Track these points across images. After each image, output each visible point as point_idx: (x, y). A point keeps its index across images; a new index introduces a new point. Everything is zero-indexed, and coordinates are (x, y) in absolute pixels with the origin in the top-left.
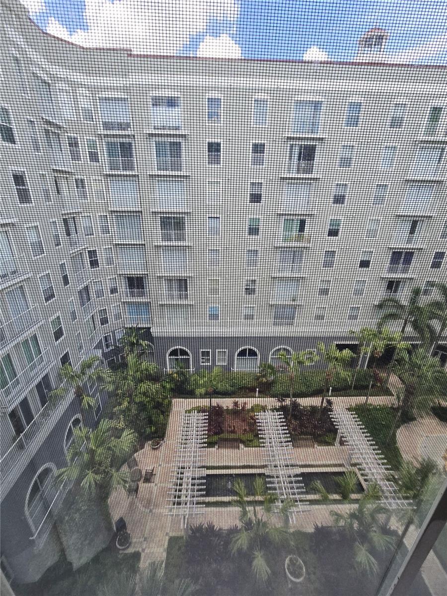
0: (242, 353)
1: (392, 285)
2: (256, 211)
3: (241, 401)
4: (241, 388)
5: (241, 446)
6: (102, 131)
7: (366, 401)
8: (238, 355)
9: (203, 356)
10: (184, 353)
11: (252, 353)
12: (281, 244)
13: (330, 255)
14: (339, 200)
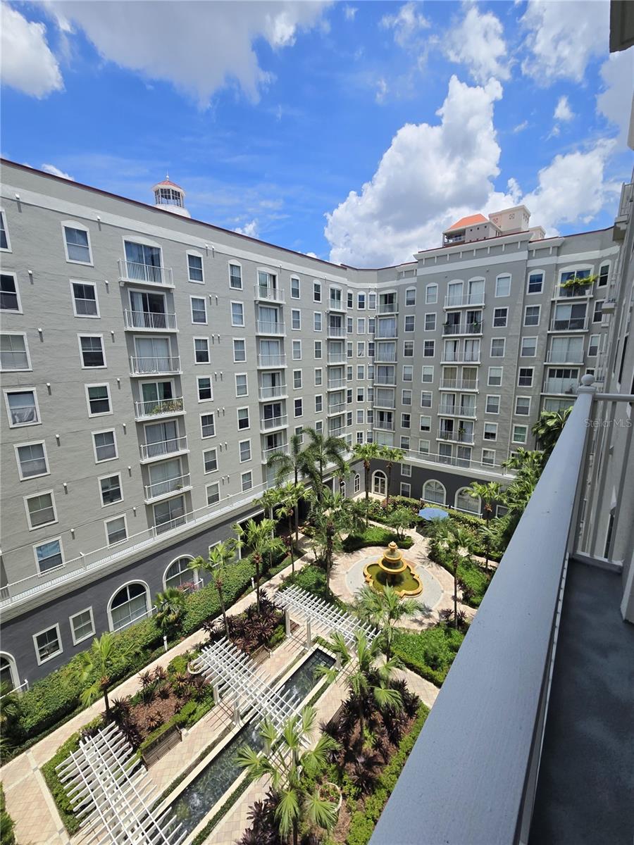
1: (271, 440)
3: (151, 668)
5: (184, 731)
8: (113, 605)
9: (41, 644)
11: (137, 589)
12: (145, 417)
13: (207, 420)
14: (202, 357)
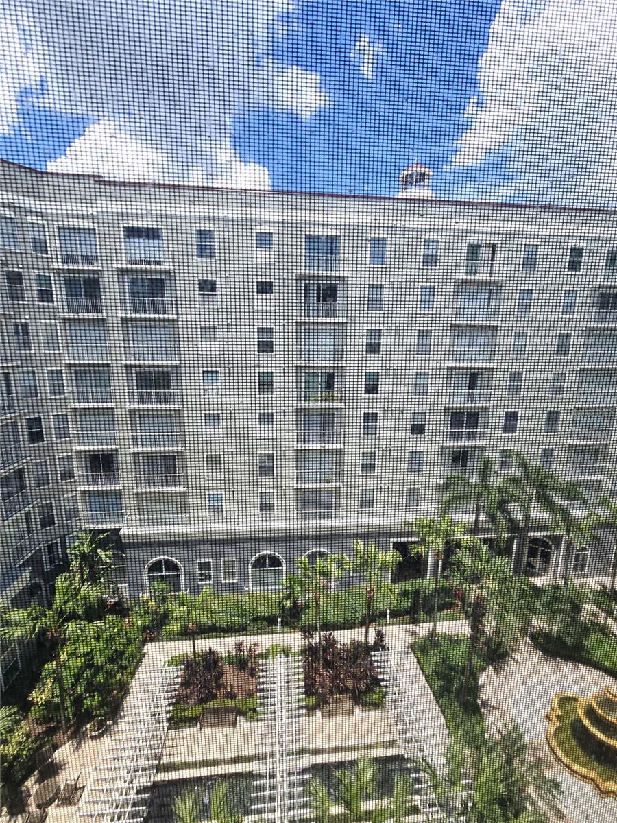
0: (260, 562)
1: (460, 458)
2: (267, 363)
3: (248, 640)
4: (255, 620)
5: (241, 719)
6: (60, 264)
7: (434, 629)
8: (254, 566)
9: (200, 569)
10: (171, 566)
11: (275, 562)
12: (304, 405)
13: (371, 418)
14: (373, 348)
